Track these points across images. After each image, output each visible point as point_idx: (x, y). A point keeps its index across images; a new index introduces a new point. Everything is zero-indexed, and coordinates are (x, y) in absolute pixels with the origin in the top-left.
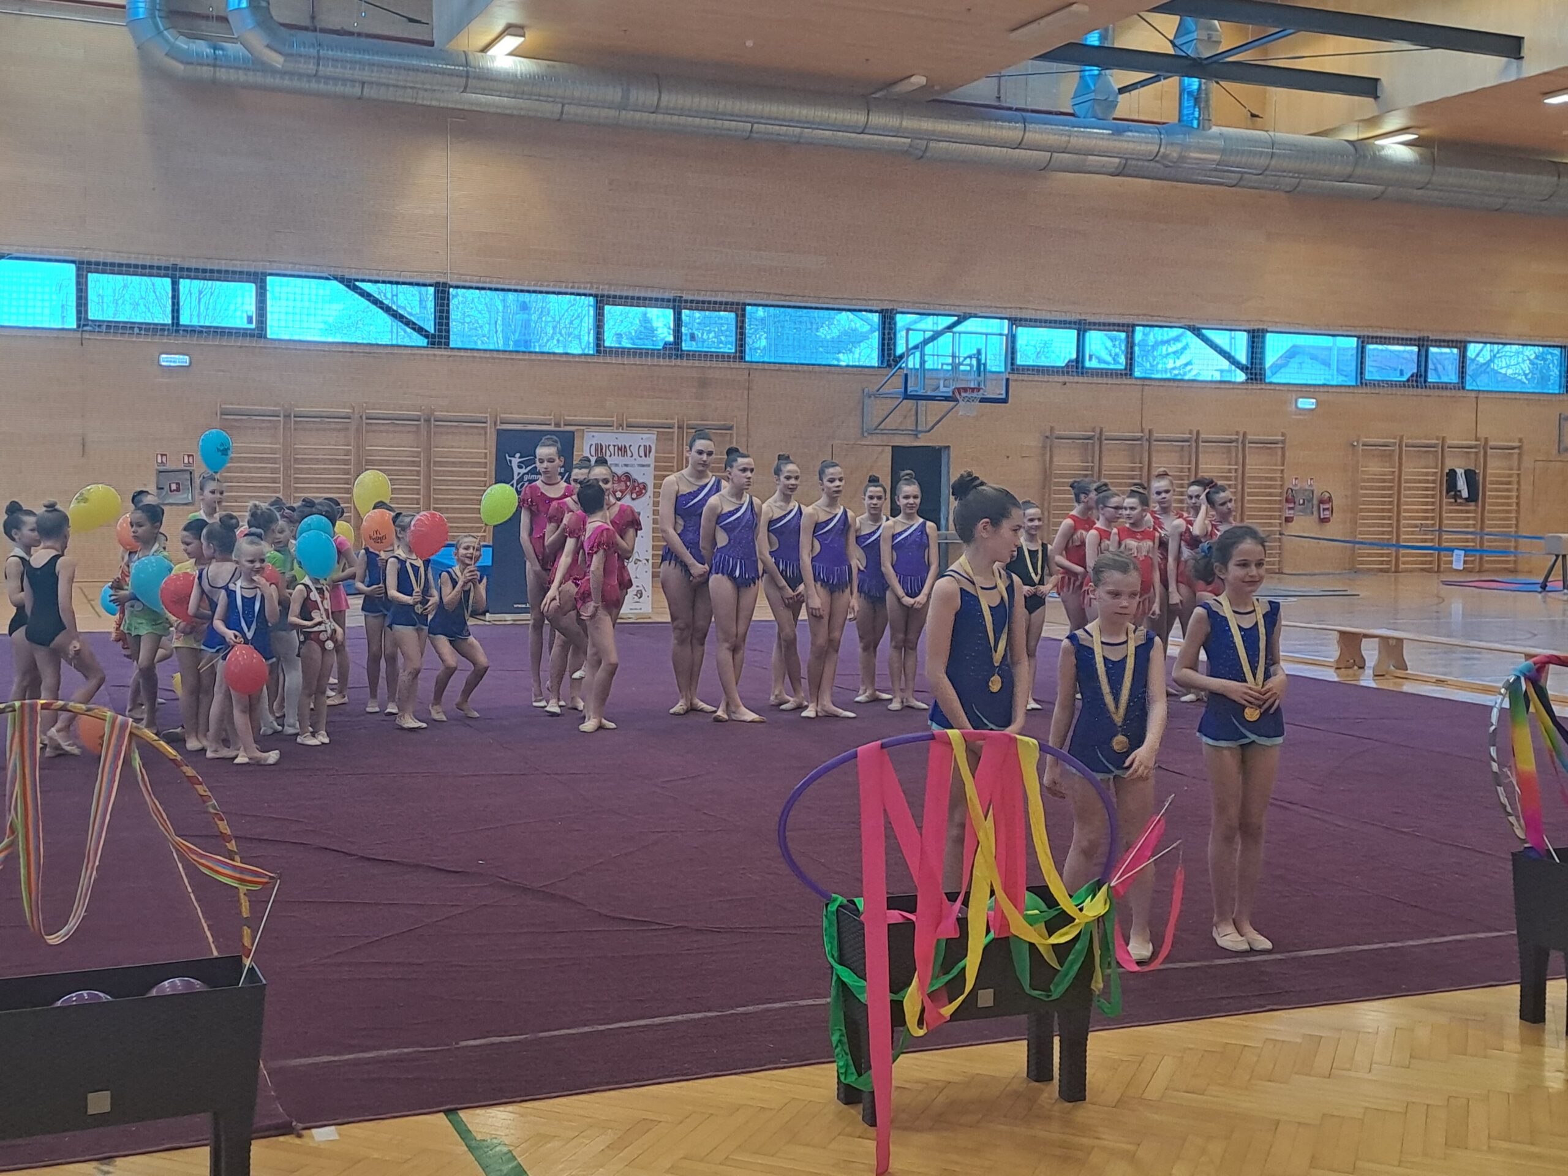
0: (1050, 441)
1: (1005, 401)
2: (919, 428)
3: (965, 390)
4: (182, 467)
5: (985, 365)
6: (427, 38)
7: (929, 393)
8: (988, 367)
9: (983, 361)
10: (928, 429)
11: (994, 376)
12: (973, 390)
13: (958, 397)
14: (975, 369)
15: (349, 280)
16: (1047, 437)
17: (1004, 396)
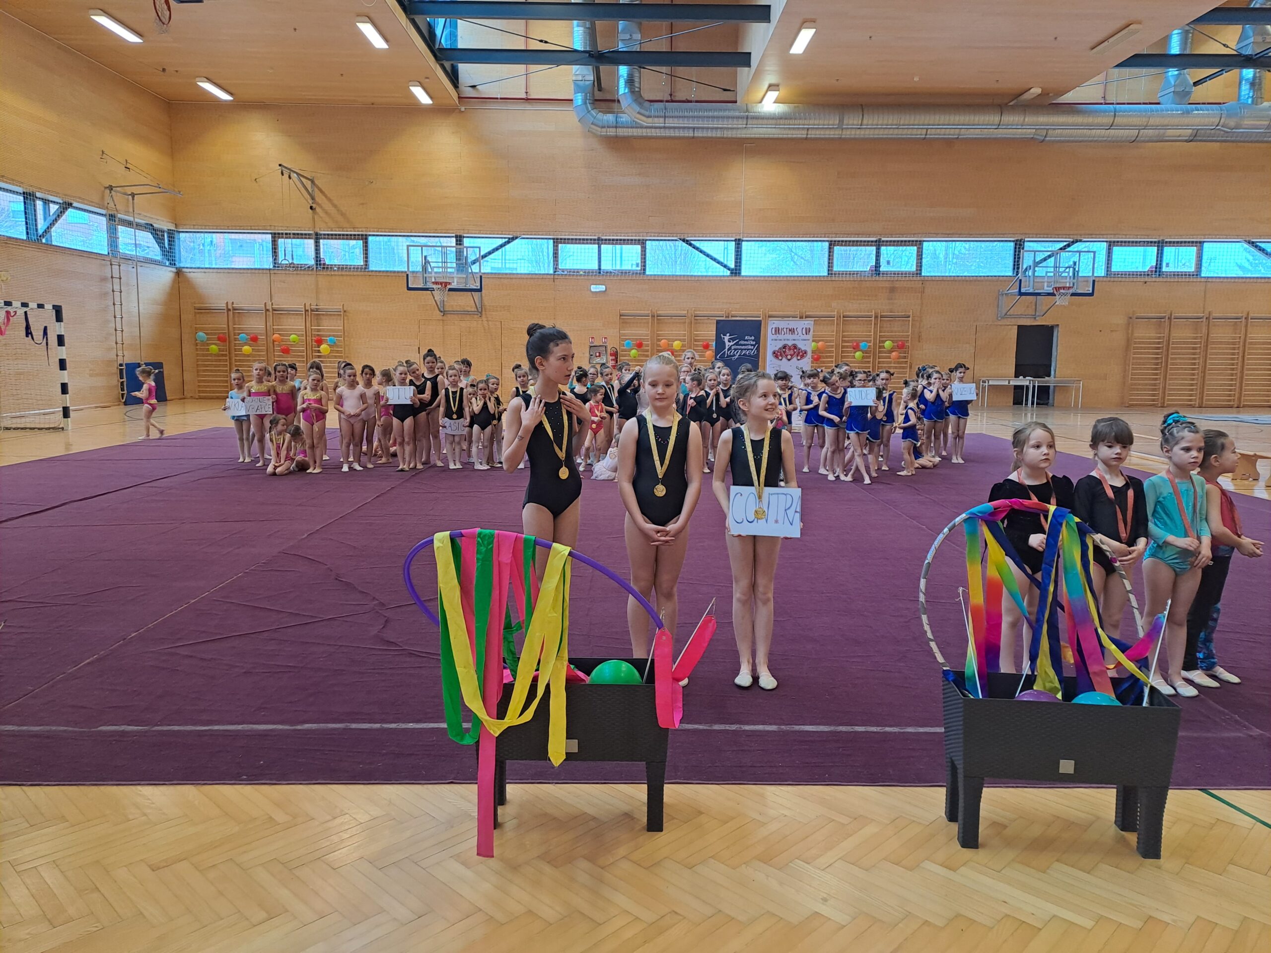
0: (1132, 320)
1: (1092, 294)
2: (1037, 314)
3: (1064, 288)
4: (601, 344)
5: (1078, 272)
6: (733, 99)
7: (1036, 291)
8: (1080, 275)
9: (1077, 269)
10: (1042, 314)
11: (1083, 279)
12: (1069, 288)
13: (1055, 292)
14: (1071, 274)
15: (687, 241)
16: (1131, 318)
17: (1091, 292)
